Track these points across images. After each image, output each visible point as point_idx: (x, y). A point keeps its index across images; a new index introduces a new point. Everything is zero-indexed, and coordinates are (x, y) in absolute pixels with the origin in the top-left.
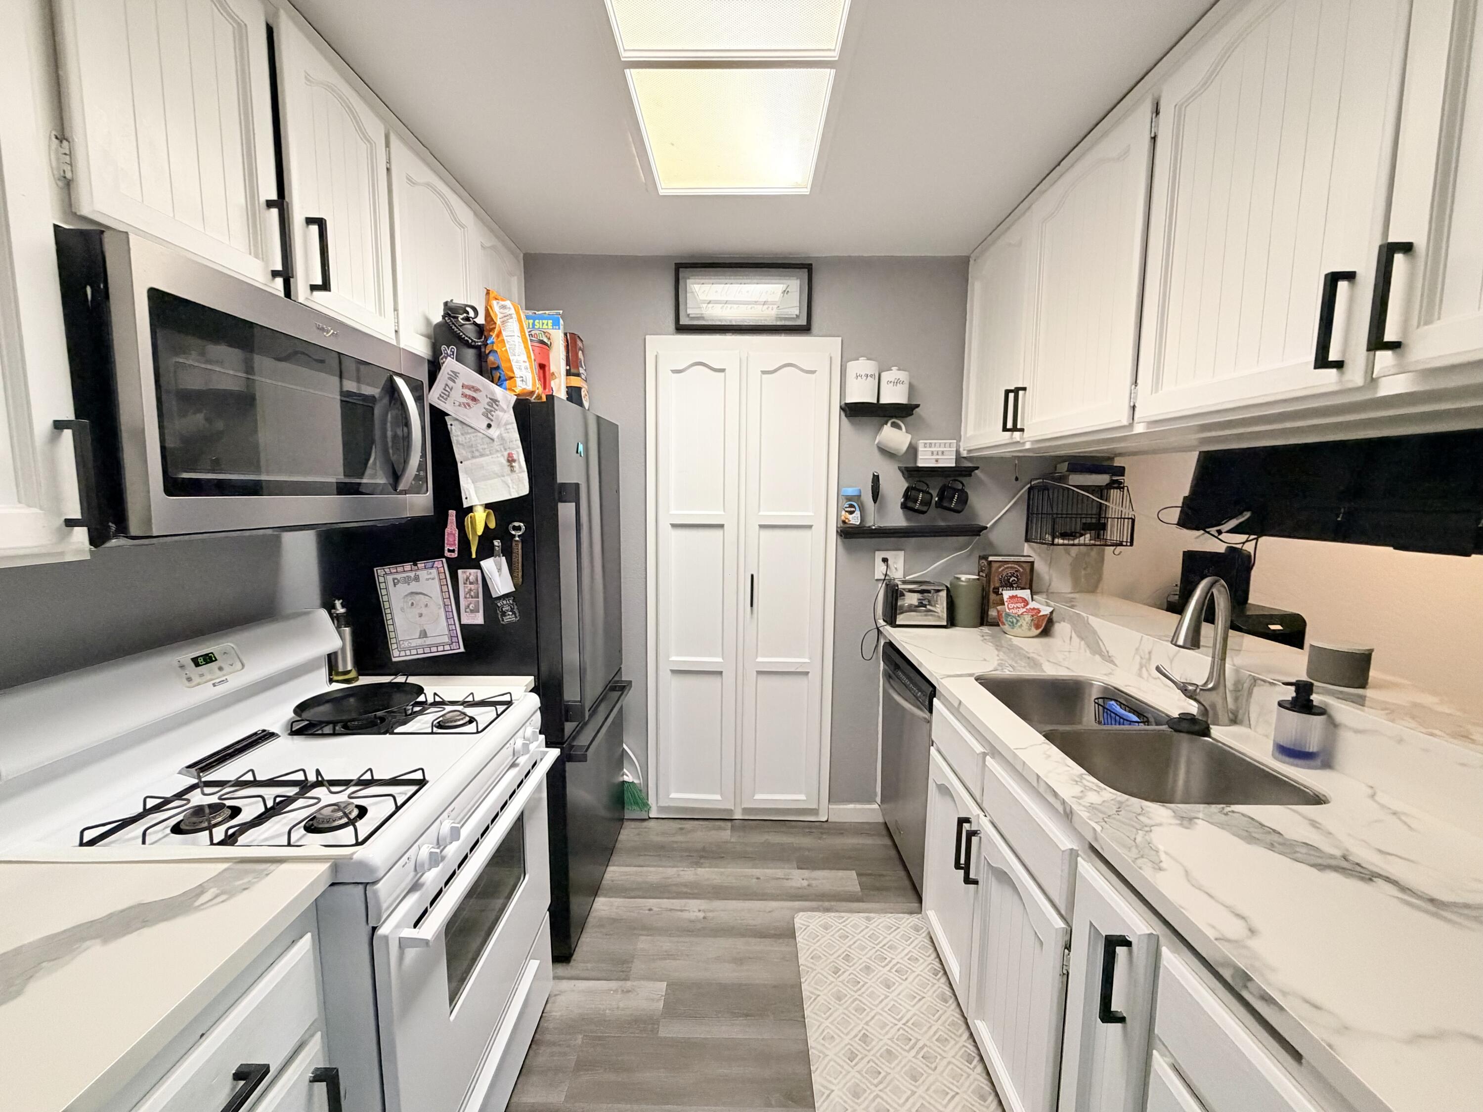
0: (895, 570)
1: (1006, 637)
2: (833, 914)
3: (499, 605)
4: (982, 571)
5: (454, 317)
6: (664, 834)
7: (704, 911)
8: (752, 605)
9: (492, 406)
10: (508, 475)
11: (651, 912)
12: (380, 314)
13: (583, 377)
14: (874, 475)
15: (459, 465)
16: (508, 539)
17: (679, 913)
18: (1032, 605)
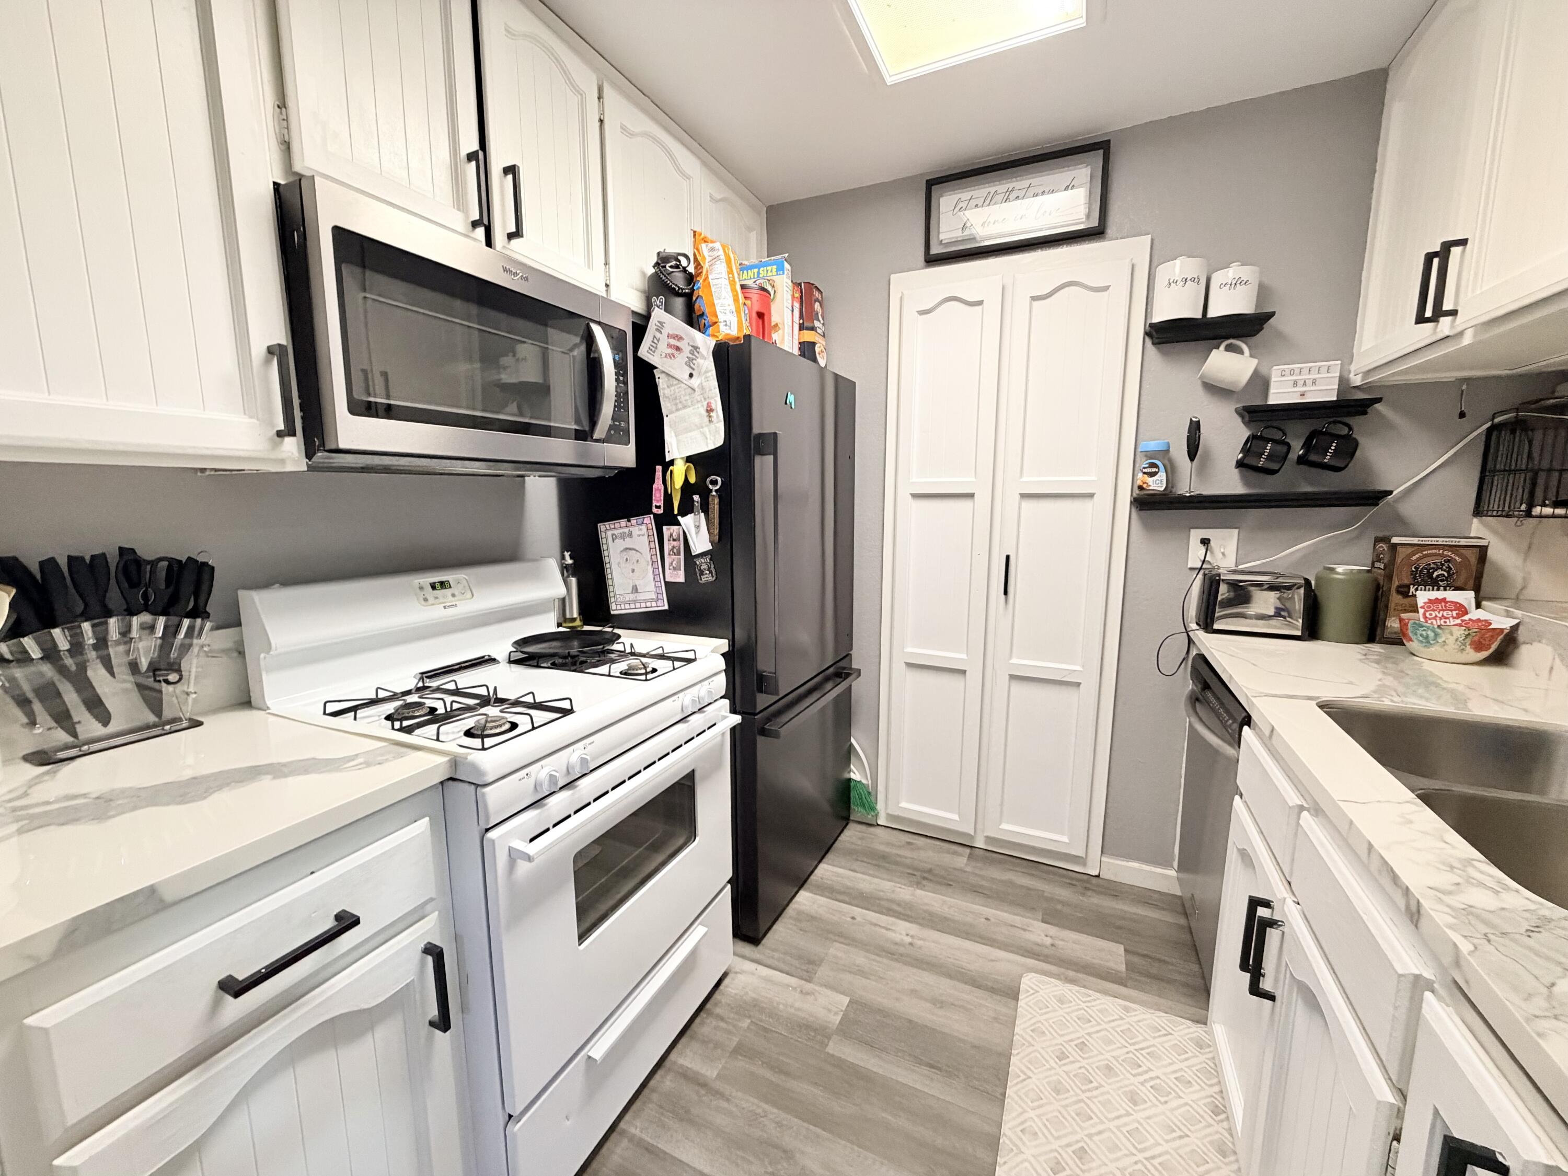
0: (1221, 556)
1: (1413, 660)
2: (1077, 988)
3: (698, 563)
4: (1379, 561)
5: (663, 267)
6: (888, 844)
7: (912, 937)
8: (1006, 593)
9: (693, 354)
10: (707, 426)
11: (855, 921)
12: (589, 267)
13: (819, 330)
14: (1191, 420)
15: (665, 418)
16: (705, 495)
17: (884, 931)
18: (1475, 614)
